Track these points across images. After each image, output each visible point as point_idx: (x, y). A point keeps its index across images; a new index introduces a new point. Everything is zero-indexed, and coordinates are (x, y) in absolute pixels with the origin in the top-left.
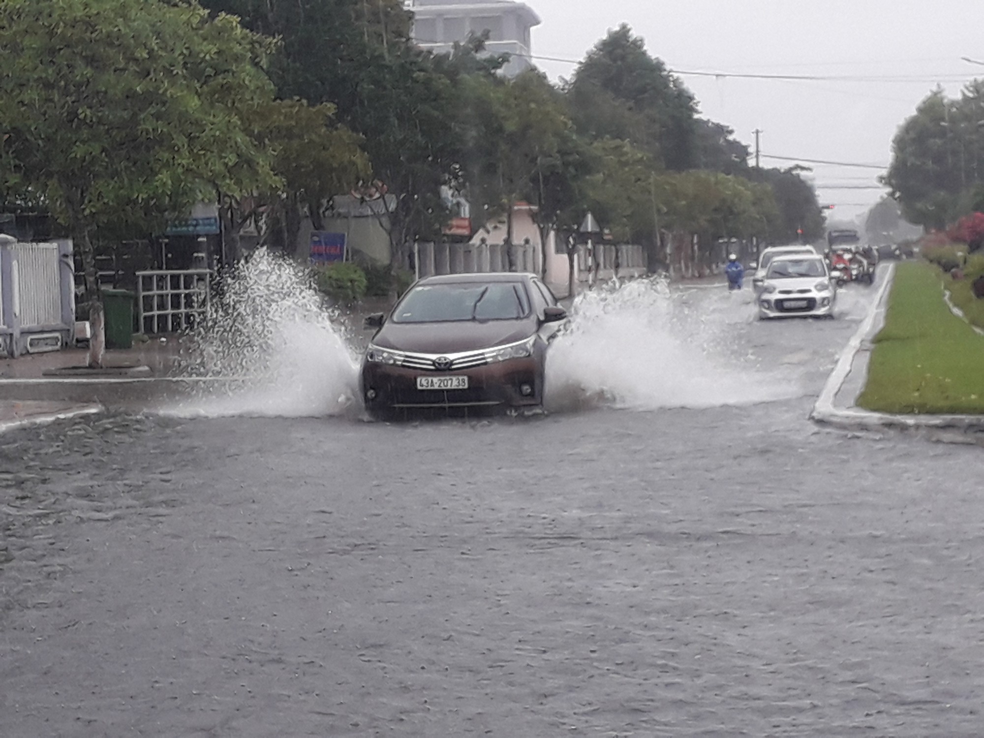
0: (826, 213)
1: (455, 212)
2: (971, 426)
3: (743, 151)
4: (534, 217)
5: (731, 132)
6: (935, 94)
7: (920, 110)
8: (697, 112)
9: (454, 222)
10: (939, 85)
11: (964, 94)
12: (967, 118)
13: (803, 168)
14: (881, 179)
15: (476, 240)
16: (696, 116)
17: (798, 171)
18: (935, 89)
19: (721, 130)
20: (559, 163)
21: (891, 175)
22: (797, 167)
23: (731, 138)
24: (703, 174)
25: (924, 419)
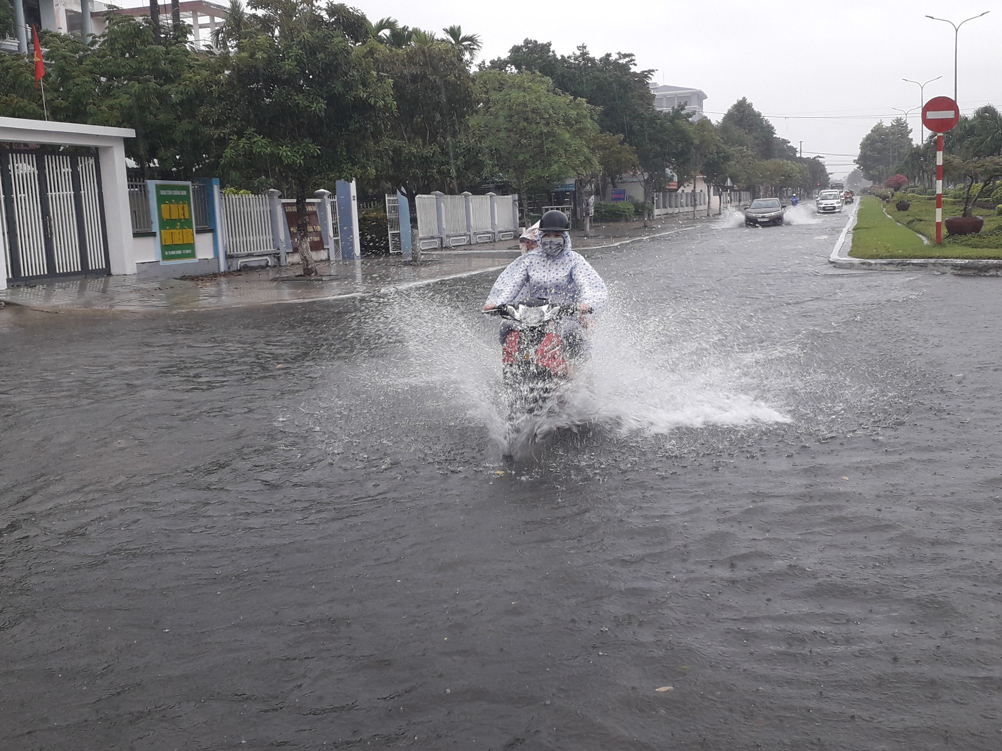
0: (830, 176)
1: (671, 180)
2: (898, 264)
3: (795, 150)
4: (705, 181)
5: (789, 142)
6: (879, 124)
7: (872, 131)
8: (775, 134)
9: (671, 183)
10: (881, 120)
11: (892, 124)
12: (893, 134)
13: (820, 157)
14: (855, 161)
15: (680, 191)
16: (774, 136)
17: (818, 159)
18: (879, 122)
19: (785, 142)
20: (716, 157)
21: (859, 159)
22: (818, 156)
23: (789, 145)
24: (778, 160)
25: (879, 261)
